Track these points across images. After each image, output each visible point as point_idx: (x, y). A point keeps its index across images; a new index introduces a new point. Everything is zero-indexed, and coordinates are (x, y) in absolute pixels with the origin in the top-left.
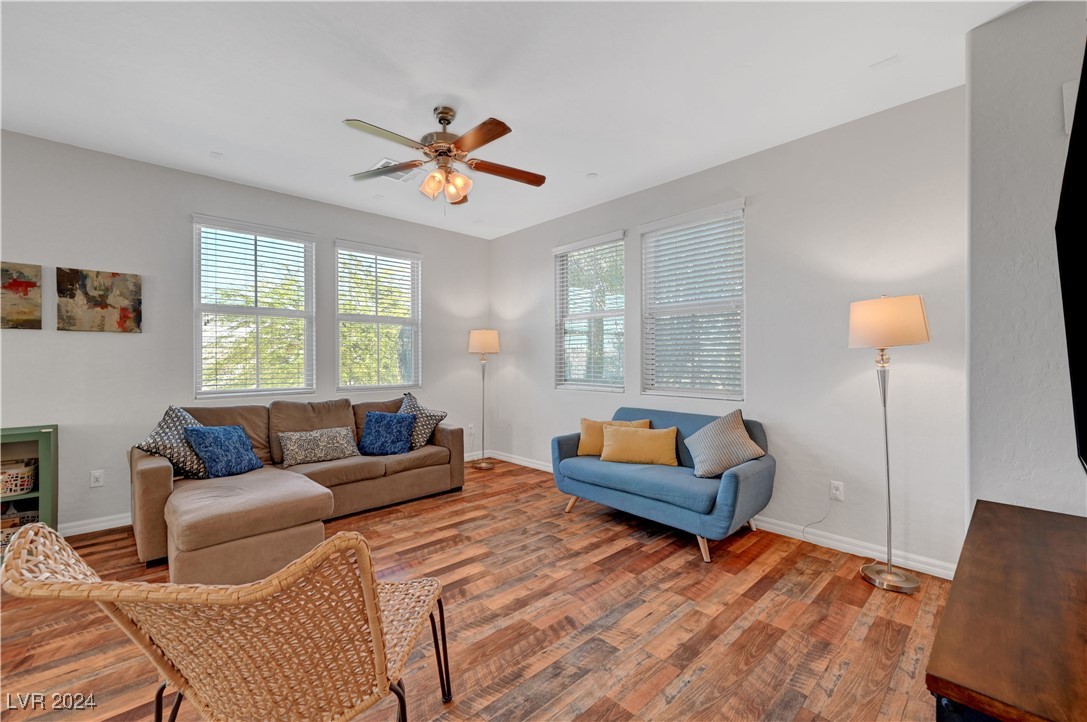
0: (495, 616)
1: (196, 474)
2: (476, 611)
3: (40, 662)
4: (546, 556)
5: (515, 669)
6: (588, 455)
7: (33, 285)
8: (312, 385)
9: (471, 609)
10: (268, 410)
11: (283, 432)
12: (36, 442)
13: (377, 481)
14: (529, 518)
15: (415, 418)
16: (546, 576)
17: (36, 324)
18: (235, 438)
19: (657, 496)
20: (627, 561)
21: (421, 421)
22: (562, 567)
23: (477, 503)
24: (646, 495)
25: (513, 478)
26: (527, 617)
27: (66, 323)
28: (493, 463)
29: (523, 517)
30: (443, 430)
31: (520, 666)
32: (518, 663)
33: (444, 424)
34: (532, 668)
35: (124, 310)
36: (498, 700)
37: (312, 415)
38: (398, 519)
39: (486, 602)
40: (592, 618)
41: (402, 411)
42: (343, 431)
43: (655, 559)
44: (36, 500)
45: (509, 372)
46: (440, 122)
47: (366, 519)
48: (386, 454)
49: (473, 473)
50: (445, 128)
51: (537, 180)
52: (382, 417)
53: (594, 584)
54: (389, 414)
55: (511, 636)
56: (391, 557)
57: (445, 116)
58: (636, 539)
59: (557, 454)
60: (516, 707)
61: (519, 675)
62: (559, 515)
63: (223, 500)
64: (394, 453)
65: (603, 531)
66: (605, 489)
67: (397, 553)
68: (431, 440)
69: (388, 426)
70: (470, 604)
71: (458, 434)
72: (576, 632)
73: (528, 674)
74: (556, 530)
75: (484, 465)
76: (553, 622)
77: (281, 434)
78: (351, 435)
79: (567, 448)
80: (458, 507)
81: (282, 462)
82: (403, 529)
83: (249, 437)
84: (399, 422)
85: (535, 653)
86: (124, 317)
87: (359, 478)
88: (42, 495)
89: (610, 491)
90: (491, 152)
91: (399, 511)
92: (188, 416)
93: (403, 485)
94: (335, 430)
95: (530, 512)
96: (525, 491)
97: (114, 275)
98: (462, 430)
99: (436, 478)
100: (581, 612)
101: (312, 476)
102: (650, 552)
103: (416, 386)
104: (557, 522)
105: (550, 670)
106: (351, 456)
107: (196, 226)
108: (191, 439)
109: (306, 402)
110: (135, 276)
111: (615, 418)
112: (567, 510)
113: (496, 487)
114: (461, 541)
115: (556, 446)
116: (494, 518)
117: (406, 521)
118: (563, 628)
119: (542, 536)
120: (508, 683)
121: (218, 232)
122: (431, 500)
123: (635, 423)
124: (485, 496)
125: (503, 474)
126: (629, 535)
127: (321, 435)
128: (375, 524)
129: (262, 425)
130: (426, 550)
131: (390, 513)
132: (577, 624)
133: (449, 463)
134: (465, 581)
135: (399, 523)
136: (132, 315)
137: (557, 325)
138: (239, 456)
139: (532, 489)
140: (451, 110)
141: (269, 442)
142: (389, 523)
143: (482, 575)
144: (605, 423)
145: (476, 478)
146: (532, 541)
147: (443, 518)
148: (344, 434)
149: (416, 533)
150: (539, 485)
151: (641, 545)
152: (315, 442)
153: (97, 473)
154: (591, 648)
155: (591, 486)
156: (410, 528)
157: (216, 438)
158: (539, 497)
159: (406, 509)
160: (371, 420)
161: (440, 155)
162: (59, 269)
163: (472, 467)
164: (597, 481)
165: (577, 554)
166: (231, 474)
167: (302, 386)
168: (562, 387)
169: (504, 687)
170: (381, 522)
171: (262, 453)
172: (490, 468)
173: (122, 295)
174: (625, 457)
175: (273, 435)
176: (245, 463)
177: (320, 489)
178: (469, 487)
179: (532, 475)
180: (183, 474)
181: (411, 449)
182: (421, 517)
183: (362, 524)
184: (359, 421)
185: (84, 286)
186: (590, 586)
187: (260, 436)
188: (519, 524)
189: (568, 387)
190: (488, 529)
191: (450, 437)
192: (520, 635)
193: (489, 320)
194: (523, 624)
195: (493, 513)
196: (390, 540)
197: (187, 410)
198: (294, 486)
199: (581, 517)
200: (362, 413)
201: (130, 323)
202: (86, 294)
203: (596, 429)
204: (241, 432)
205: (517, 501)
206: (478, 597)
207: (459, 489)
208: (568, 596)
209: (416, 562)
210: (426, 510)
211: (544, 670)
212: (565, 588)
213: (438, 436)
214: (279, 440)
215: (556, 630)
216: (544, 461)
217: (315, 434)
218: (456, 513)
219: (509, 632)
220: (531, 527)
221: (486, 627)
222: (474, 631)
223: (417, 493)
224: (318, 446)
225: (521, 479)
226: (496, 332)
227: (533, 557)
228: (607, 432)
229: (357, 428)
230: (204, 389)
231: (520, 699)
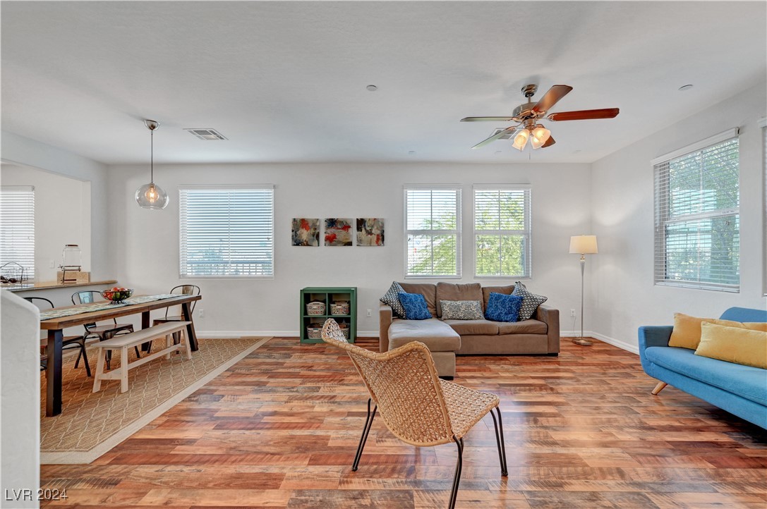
0: (554, 443)
1: (402, 317)
2: (542, 435)
3: (345, 382)
4: (616, 420)
5: (559, 481)
6: (682, 348)
7: (349, 227)
8: (460, 274)
9: (538, 433)
10: (436, 287)
11: (442, 300)
12: (349, 294)
13: (493, 337)
14: (611, 389)
15: (522, 299)
16: (611, 435)
17: (350, 244)
18: (419, 301)
19: (762, 402)
20: (712, 453)
21: (527, 301)
22: (630, 433)
23: (567, 367)
24: (746, 397)
25: (608, 356)
26: (581, 454)
27: (360, 242)
28: (591, 342)
29: (606, 387)
30: (543, 309)
31: (563, 481)
32: (562, 478)
33: (544, 306)
34: (573, 486)
35: (378, 235)
36: (539, 492)
37: (458, 291)
38: (505, 364)
39: (551, 433)
40: (645, 479)
41: (514, 294)
42: (475, 303)
43: (753, 463)
44: (350, 318)
45: (608, 269)
46: (526, 96)
47: (486, 359)
48: (501, 321)
49: (571, 346)
50: (529, 100)
51: (611, 113)
52: (499, 297)
53: (659, 456)
54: (504, 295)
55: (562, 460)
56: (495, 385)
57: (529, 91)
58: (735, 439)
59: (643, 341)
60: (550, 502)
61: (561, 485)
62: (644, 394)
63: (409, 330)
64: (507, 321)
65: (691, 419)
66: (695, 382)
67: (499, 384)
68: (535, 316)
69: (503, 303)
70: (539, 429)
71: (555, 315)
72: (623, 481)
73: (567, 488)
74: (635, 405)
75: (582, 342)
76: (604, 466)
77: (441, 301)
78: (479, 305)
79: (656, 337)
80: (552, 367)
81: (441, 317)
82: (507, 371)
83: (426, 301)
84: (510, 301)
85: (578, 479)
86: (378, 239)
87: (481, 332)
88: (352, 316)
89: (701, 384)
90: (564, 105)
91: (507, 359)
92: (400, 287)
93: (510, 344)
94: (470, 302)
95: (613, 384)
96: (615, 368)
97: (375, 219)
98: (558, 312)
99: (537, 343)
100: (635, 470)
101: (454, 327)
102: (749, 455)
103: (527, 277)
104: (638, 399)
105: (588, 494)
106: (479, 319)
107: (405, 190)
108: (401, 298)
109: (455, 284)
110: (383, 219)
111: (722, 318)
112: (654, 392)
113: (588, 359)
114: (546, 389)
115: (643, 334)
116: (578, 381)
117: (510, 367)
118: (611, 474)
119: (619, 405)
120: (549, 486)
121: (415, 191)
122: (532, 357)
123: (748, 324)
124: (577, 364)
125: (599, 352)
126: (725, 433)
127: (462, 304)
128: (490, 363)
129: (433, 295)
130: (518, 388)
131: (501, 360)
132: (627, 477)
133: (547, 334)
134: (541, 415)
135: (506, 367)
136: (381, 238)
137: (656, 228)
138: (421, 310)
139: (624, 368)
140: (533, 85)
141: (436, 305)
142: (499, 365)
143: (554, 415)
144: (704, 320)
145: (572, 350)
146: (607, 406)
147: (537, 371)
148: (475, 305)
149: (515, 376)
150: (631, 366)
151: (737, 446)
152: (458, 308)
153: (369, 310)
154: (633, 498)
155: (679, 376)
156: (512, 372)
157: (411, 299)
158: (628, 375)
159: (512, 359)
160: (492, 298)
161: (526, 118)
162: (357, 219)
163: (572, 342)
164: (685, 372)
165: (651, 428)
166: (416, 319)
167: (455, 274)
168: (663, 283)
169: (546, 487)
170: (494, 363)
171: (432, 311)
172: (587, 345)
173: (377, 228)
174: (728, 356)
175: (438, 301)
176: (423, 314)
177: (455, 334)
178: (564, 355)
179: (628, 357)
180: (396, 315)
181: (519, 320)
182: (521, 367)
183: (482, 362)
184: (485, 298)
185: (365, 226)
186: (654, 456)
187: (431, 301)
188: (599, 391)
189: (667, 283)
190: (570, 387)
191: (547, 315)
192: (570, 463)
193: (590, 227)
194: (574, 457)
195: (578, 377)
196: (496, 375)
197: (401, 284)
198: (443, 330)
199: (668, 402)
200: (487, 293)
201: (380, 242)
202: (365, 229)
203: (694, 326)
204: (422, 298)
205: (604, 374)
206: (546, 428)
207: (556, 355)
208: (627, 455)
209: (510, 392)
210: (526, 364)
211: (583, 492)
212: (626, 448)
213: (539, 313)
214: (440, 304)
215: (603, 473)
216: (633, 345)
217: (459, 303)
218: (548, 370)
219: (563, 457)
220: (611, 396)
221: (546, 447)
222: (535, 446)
223: (521, 351)
224: (460, 310)
225: (615, 358)
226: (595, 237)
227: (604, 417)
228: (706, 329)
229: (484, 302)
230: (409, 274)
231: (556, 499)
